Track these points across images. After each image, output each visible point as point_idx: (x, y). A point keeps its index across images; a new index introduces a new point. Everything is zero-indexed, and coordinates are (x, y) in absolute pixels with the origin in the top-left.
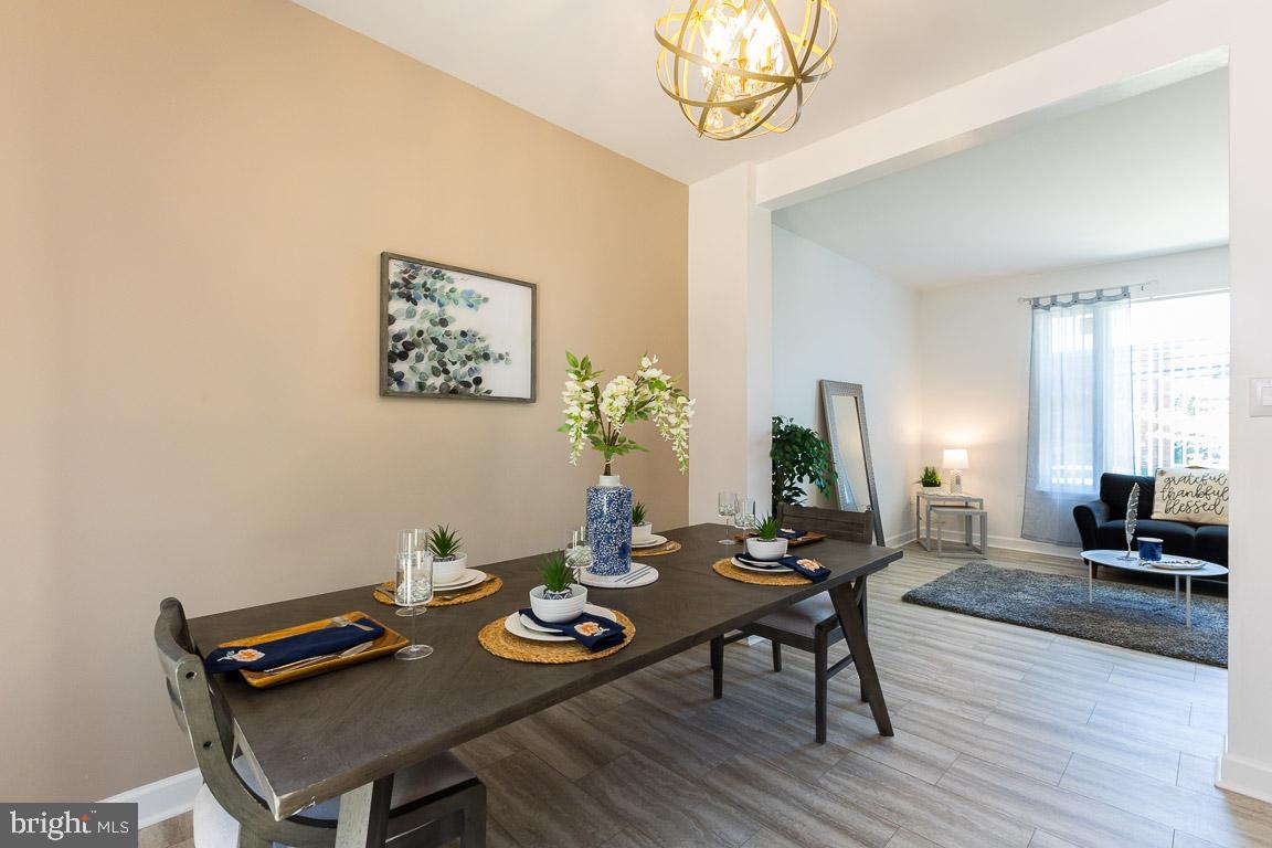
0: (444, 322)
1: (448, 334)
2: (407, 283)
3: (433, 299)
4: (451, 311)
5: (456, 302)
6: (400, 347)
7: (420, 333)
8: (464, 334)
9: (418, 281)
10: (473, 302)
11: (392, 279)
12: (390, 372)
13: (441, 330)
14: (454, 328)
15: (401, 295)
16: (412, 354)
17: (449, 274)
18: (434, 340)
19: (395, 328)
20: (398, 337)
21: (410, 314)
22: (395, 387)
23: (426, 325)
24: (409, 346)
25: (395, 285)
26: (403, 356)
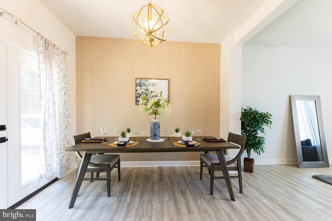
0: (147, 90)
1: (148, 92)
2: (140, 83)
3: (145, 86)
4: (149, 87)
5: (150, 86)
6: (139, 95)
7: (142, 92)
8: (151, 92)
9: (142, 82)
10: (153, 85)
11: (137, 83)
12: (137, 100)
13: (147, 91)
14: (149, 91)
15: (139, 86)
16: (141, 97)
17: (148, 80)
18: (145, 94)
19: (138, 92)
20: (138, 94)
21: (141, 89)
22: (138, 103)
23: (144, 91)
24: (140, 95)
25: (138, 84)
26: (139, 97)
